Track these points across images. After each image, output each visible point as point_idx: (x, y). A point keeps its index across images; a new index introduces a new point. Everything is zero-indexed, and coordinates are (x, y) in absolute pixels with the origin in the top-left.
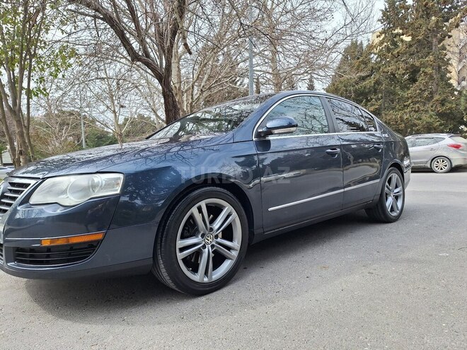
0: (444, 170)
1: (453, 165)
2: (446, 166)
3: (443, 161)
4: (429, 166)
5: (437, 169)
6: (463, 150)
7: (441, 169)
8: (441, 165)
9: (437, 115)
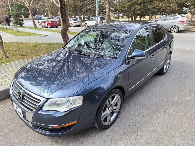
0: (175, 32)
1: (179, 30)
2: (176, 30)
3: (176, 28)
4: (170, 30)
5: (172, 31)
6: (185, 23)
7: (174, 31)
8: (174, 30)
9: (177, 5)
